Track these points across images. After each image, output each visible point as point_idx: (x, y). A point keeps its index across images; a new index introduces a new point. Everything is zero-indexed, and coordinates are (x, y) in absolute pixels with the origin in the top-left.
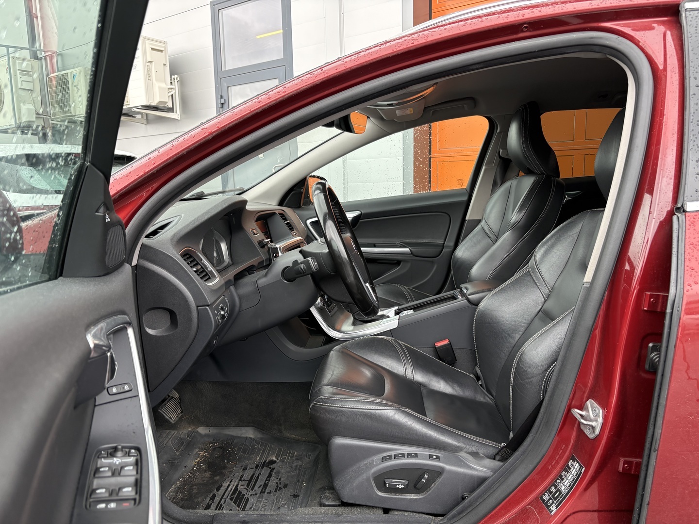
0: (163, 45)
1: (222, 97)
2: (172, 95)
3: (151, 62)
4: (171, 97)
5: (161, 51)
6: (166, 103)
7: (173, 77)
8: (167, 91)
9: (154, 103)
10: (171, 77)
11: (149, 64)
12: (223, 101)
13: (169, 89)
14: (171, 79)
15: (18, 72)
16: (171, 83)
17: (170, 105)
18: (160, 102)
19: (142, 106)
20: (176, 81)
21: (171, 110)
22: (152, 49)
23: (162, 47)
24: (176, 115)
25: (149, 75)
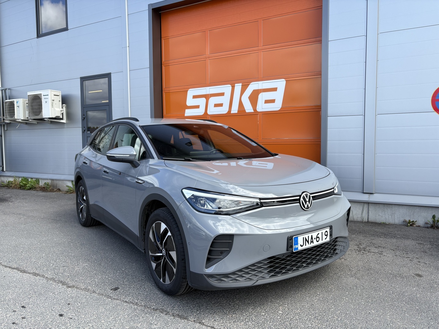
0: (59, 93)
1: (84, 115)
2: (62, 113)
3: (53, 100)
4: (62, 115)
5: (58, 96)
6: (59, 116)
7: (63, 105)
8: (60, 112)
9: (54, 117)
10: (62, 105)
11: (53, 101)
12: (84, 117)
13: (61, 111)
14: (62, 106)
16: (62, 107)
17: (61, 117)
18: (57, 116)
19: (48, 118)
20: (64, 106)
21: (62, 119)
22: (54, 95)
23: (58, 94)
24: (64, 121)
25: (52, 105)
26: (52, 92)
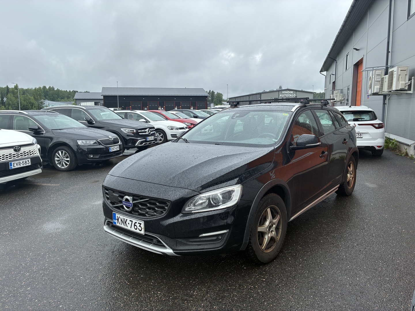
0: (407, 68)
4: (407, 86)
6: (404, 88)
9: (399, 88)
11: (399, 76)
13: (406, 83)
14: (409, 79)
15: (376, 75)
17: (407, 89)
19: (395, 90)
20: (413, 79)
22: (401, 70)
23: (405, 69)
24: (411, 92)
25: (398, 79)
26: (399, 68)
